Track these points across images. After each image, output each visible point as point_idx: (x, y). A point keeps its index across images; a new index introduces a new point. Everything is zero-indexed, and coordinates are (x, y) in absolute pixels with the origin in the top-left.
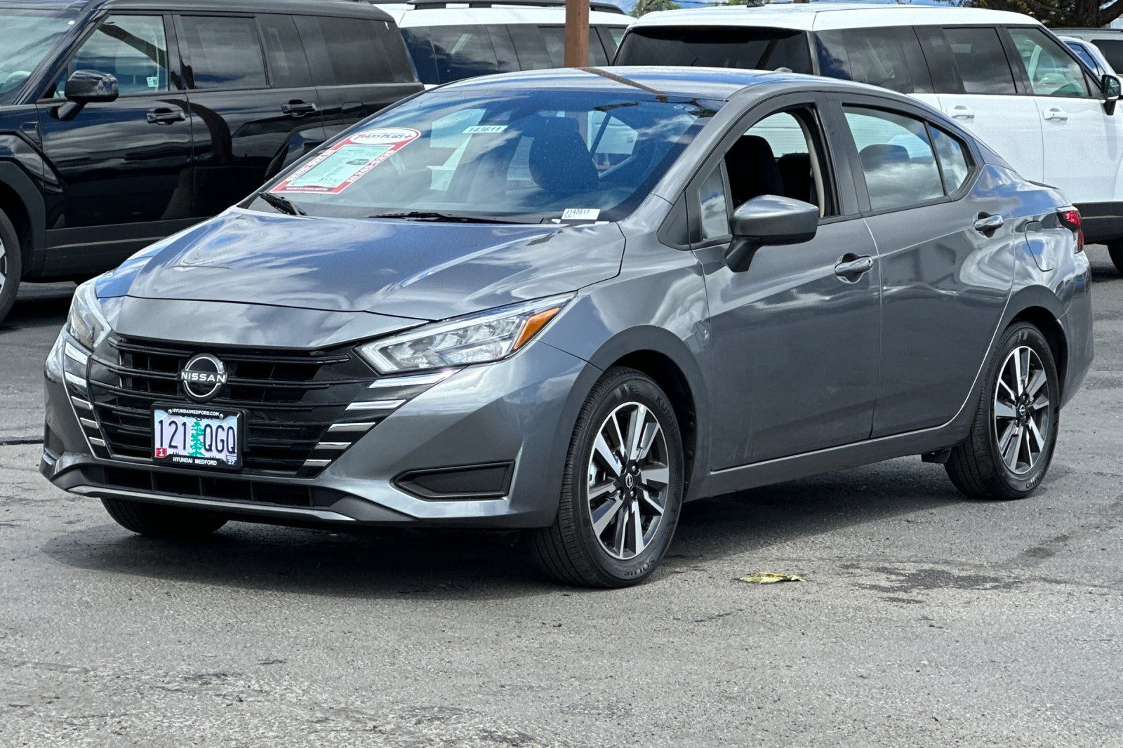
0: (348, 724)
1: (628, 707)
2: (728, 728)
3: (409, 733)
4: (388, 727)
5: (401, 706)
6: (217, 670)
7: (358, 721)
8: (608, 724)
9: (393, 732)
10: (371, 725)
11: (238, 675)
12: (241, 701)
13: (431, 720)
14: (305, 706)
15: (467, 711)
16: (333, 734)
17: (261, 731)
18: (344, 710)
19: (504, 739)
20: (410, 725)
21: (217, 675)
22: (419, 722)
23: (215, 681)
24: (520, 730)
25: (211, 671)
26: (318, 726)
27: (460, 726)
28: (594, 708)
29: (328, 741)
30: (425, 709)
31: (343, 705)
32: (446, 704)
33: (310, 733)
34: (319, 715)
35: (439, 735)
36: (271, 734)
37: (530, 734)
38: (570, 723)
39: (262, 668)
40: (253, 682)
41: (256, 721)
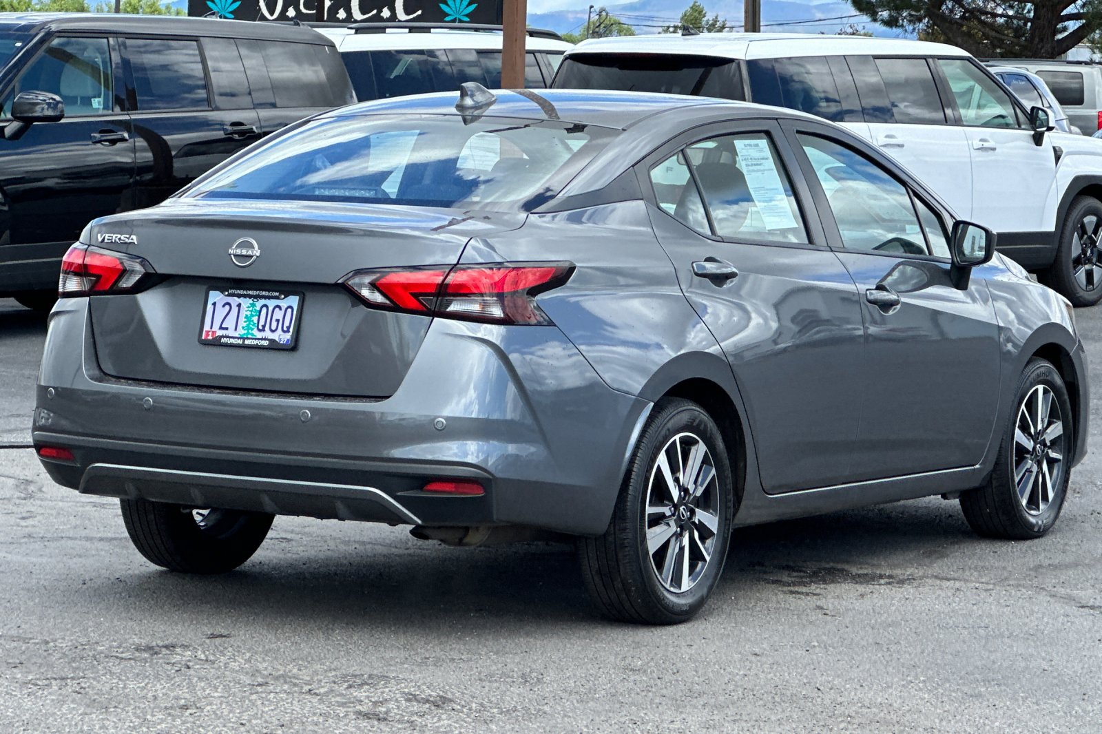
0: (286, 687)
1: (540, 677)
2: (629, 694)
3: (341, 695)
4: (322, 690)
5: (334, 673)
6: (166, 642)
7: (295, 685)
8: (521, 690)
9: (326, 694)
10: (306, 688)
11: (185, 647)
12: (189, 668)
13: (361, 685)
14: (247, 673)
15: (394, 678)
16: (272, 695)
17: (207, 692)
18: (282, 676)
19: (428, 701)
20: (342, 689)
21: (166, 647)
22: (350, 686)
23: (164, 651)
24: (441, 693)
25: (161, 643)
26: (259, 689)
27: (387, 690)
28: (509, 677)
29: (268, 700)
30: (355, 676)
31: (281, 672)
32: (375, 672)
33: (252, 694)
34: (260, 680)
35: (368, 697)
36: (216, 694)
37: (450, 696)
38: (487, 689)
39: (207, 641)
40: (199, 652)
41: (202, 684)
